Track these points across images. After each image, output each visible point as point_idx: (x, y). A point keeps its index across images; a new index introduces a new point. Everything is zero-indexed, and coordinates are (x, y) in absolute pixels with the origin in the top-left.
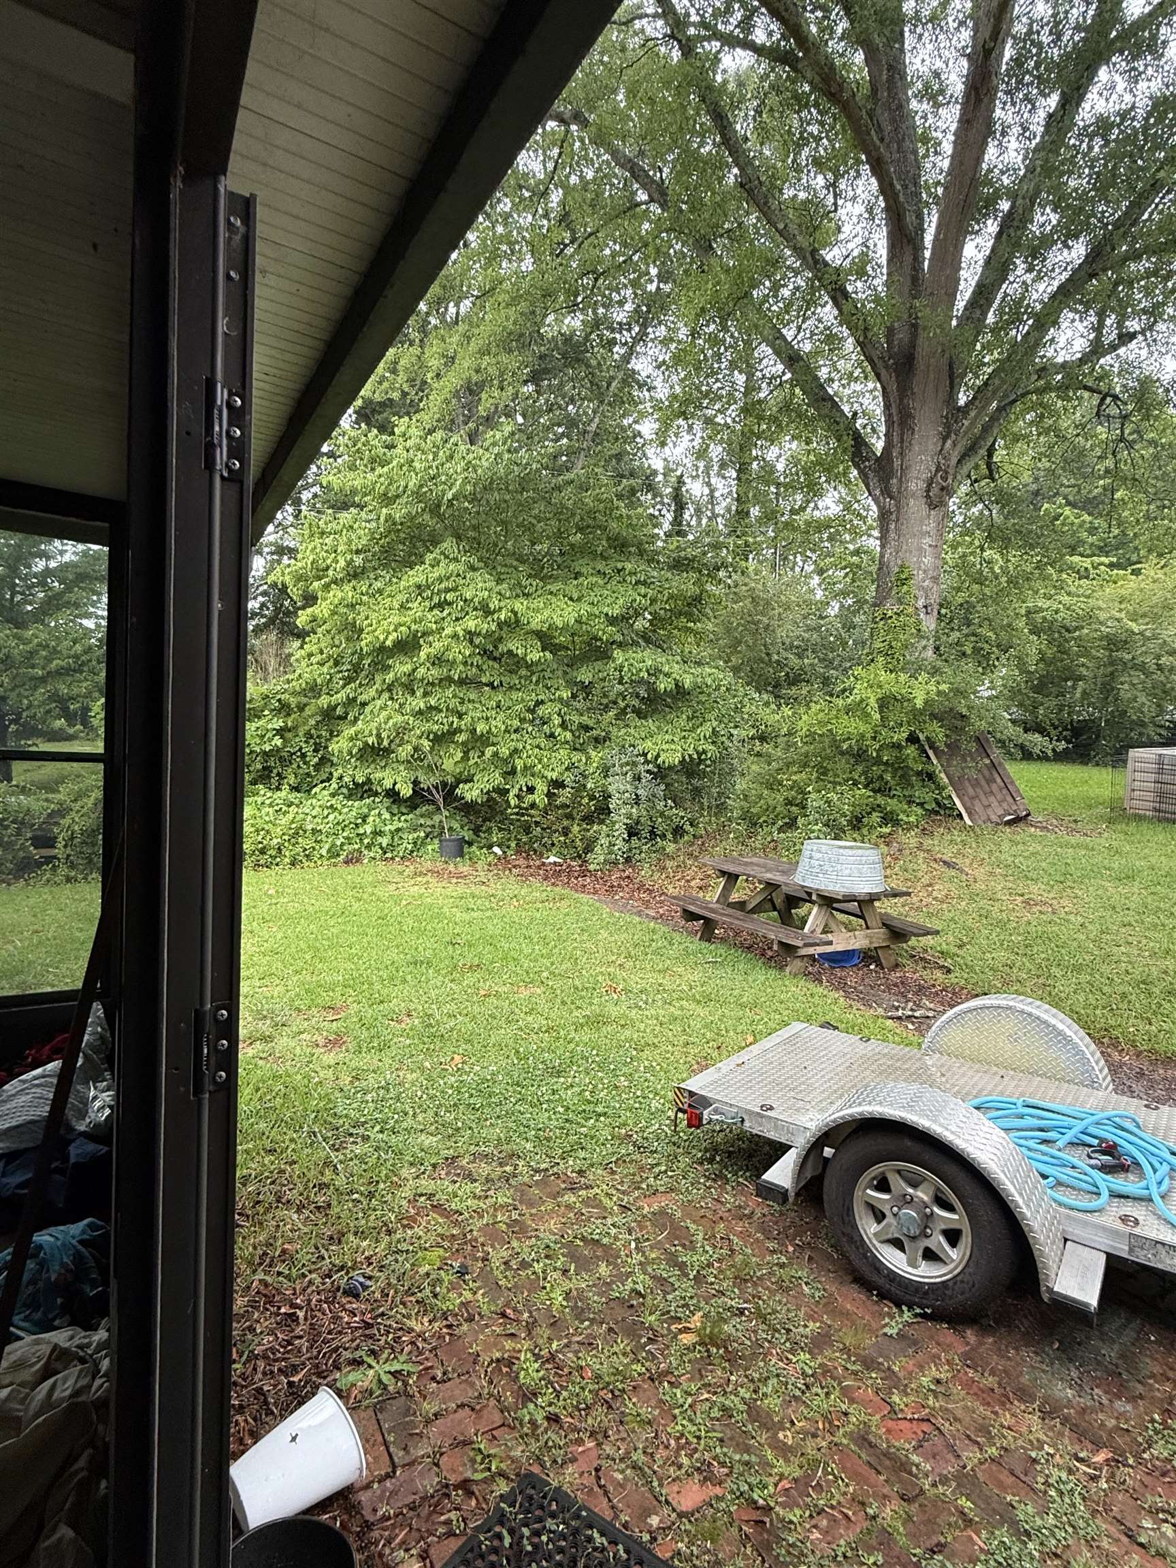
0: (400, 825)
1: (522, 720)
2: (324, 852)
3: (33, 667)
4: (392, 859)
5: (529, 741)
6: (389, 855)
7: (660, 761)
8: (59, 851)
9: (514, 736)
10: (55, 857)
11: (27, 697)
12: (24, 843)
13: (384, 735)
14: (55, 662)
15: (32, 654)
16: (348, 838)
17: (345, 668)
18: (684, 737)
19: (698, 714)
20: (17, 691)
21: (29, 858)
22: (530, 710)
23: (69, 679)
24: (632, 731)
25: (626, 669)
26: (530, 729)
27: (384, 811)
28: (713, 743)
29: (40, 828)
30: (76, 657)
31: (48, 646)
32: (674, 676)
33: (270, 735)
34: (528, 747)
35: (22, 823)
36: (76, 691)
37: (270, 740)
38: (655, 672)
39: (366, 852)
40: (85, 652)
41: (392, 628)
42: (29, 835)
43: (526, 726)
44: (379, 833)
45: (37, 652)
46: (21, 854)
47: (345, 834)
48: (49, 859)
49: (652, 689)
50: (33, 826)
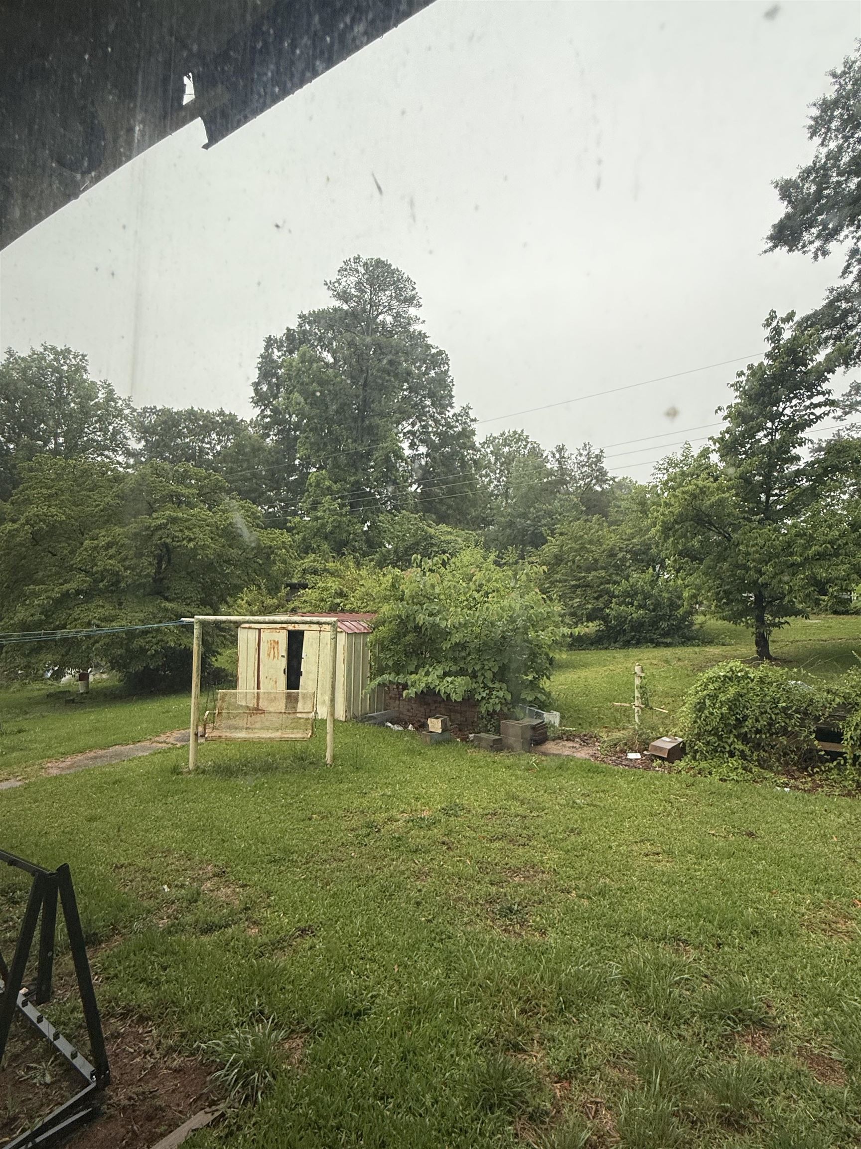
3: (791, 554)
8: (846, 747)
10: (841, 754)
11: (787, 583)
12: (808, 736)
14: (813, 548)
15: (789, 545)
20: (778, 578)
21: (812, 751)
23: (826, 563)
29: (825, 722)
30: (832, 543)
31: (805, 534)
35: (805, 714)
36: (834, 574)
40: (840, 537)
42: (813, 728)
45: (795, 542)
46: (807, 747)
48: (834, 756)
50: (817, 718)
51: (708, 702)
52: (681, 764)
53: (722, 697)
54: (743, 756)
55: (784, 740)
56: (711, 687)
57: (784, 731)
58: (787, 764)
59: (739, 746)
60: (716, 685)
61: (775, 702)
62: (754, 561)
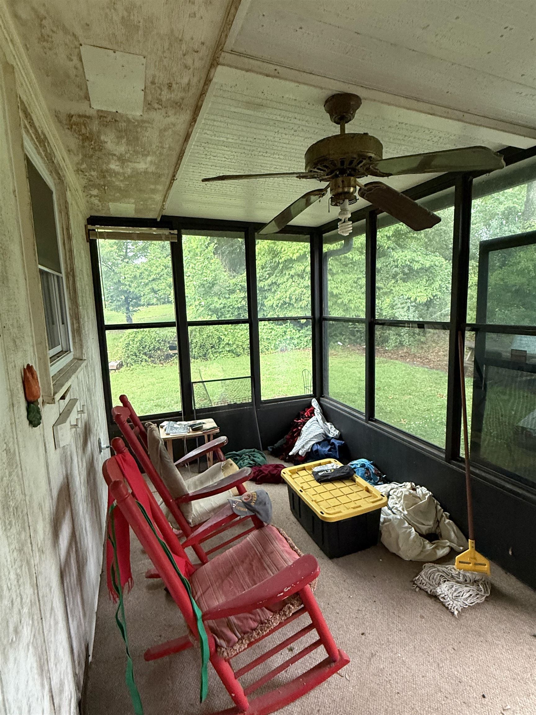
0: (300, 335)
1: (352, 287)
2: (272, 347)
4: (299, 349)
5: (355, 296)
6: (297, 347)
7: (418, 301)
9: (349, 294)
10: (177, 353)
12: (166, 349)
13: (293, 297)
16: (280, 341)
17: (268, 269)
18: (426, 289)
19: (431, 278)
21: (168, 354)
22: (354, 282)
24: (402, 288)
25: (400, 261)
26: (355, 290)
27: (292, 329)
28: (440, 291)
29: (172, 343)
32: (420, 262)
33: (240, 300)
34: (355, 299)
35: (165, 341)
36: (161, 287)
37: (241, 302)
38: (412, 261)
39: (289, 346)
41: (296, 251)
42: (168, 346)
43: (353, 289)
44: (292, 338)
46: (166, 353)
47: (279, 339)
48: (175, 354)
49: (410, 269)
50: (169, 342)
51: (131, 343)
52: (122, 369)
53: (136, 340)
54: (146, 361)
55: (159, 352)
56: (131, 336)
57: (159, 349)
58: (160, 361)
59: (144, 357)
60: (133, 335)
61: (155, 338)
62: (128, 281)
